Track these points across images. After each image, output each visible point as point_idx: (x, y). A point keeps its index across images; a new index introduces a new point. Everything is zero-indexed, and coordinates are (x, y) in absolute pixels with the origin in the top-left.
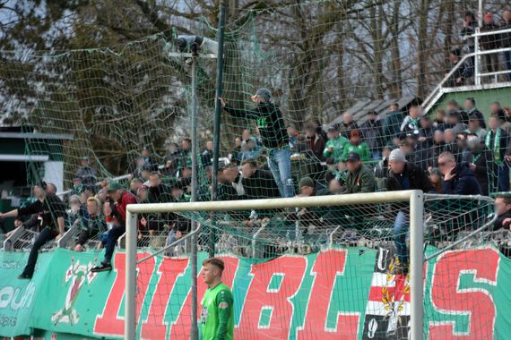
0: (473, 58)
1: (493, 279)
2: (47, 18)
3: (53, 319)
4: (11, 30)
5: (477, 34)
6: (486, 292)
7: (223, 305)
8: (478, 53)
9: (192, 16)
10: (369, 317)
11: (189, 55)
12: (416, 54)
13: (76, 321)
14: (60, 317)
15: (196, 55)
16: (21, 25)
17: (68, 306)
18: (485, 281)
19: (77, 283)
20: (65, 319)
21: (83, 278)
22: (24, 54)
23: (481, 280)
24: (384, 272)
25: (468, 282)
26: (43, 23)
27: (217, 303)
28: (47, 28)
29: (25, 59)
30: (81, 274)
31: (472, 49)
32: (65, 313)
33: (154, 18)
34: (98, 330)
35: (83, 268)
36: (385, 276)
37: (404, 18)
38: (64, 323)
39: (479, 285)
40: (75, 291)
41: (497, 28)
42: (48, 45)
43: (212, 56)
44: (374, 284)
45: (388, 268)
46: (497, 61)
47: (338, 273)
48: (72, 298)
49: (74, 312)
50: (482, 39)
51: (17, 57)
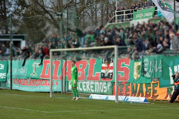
0: (115, 17)
1: (129, 64)
2: (21, 9)
3: (31, 75)
4: (13, 12)
5: (116, 12)
6: (127, 67)
7: (76, 71)
8: (116, 16)
9: (52, 8)
10: (102, 73)
11: (60, 17)
12: (101, 16)
13: (36, 75)
14: (32, 75)
15: (61, 17)
16: (16, 11)
17: (34, 72)
18: (127, 65)
19: (35, 67)
20: (34, 75)
21: (36, 66)
22: (16, 17)
23: (126, 65)
24: (104, 63)
25: (123, 65)
26: (20, 10)
27: (74, 70)
28: (21, 11)
29: (16, 18)
30: (36, 65)
31: (115, 15)
32: (33, 74)
33: (44, 9)
34: (41, 77)
35: (36, 64)
36: (105, 64)
37: (98, 8)
38: (33, 76)
39: (125, 66)
40: (35, 69)
41: (120, 10)
42: (21, 15)
43: (65, 17)
44: (102, 66)
45: (105, 62)
46: (120, 17)
47: (95, 64)
48: (35, 70)
49: (36, 73)
50: (117, 13)
51: (15, 18)
